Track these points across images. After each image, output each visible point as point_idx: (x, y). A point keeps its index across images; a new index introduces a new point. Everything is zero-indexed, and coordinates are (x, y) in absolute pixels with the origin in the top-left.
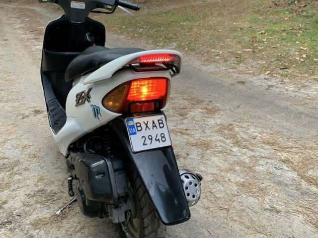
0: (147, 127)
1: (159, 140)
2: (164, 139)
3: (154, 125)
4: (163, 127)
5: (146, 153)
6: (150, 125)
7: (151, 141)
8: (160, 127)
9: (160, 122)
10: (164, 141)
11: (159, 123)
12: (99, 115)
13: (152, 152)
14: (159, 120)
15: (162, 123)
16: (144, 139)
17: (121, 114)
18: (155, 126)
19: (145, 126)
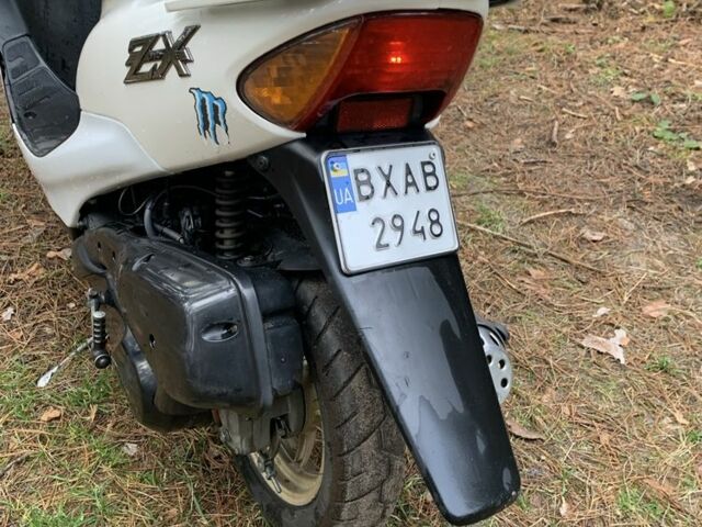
0: (389, 184)
1: (422, 231)
2: (436, 230)
3: (410, 180)
4: (436, 187)
5: (386, 275)
6: (398, 179)
7: (399, 233)
8: (429, 189)
9: (429, 169)
10: (439, 235)
11: (426, 175)
12: (220, 129)
13: (402, 272)
14: (423, 164)
15: (433, 174)
16: (379, 227)
17: (304, 135)
18: (414, 183)
19: (384, 183)
